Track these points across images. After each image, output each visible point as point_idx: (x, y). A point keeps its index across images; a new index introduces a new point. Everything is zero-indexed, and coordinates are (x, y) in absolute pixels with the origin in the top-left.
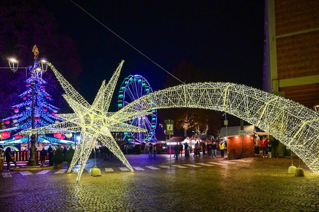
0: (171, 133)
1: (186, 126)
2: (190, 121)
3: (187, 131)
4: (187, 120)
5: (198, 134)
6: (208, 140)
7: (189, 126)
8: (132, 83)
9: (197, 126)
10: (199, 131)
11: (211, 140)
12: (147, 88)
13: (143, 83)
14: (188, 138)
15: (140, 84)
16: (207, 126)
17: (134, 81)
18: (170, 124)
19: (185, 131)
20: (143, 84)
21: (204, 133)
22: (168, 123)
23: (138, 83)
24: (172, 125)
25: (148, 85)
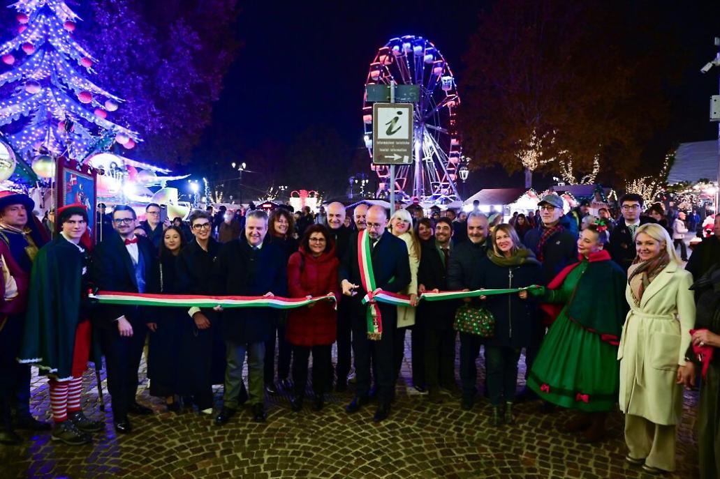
0: (396, 157)
1: (530, 160)
2: (546, 143)
3: (534, 172)
4: (536, 141)
5: (567, 183)
6: (597, 201)
7: (539, 159)
8: (399, 59)
9: (567, 161)
10: (570, 176)
11: (606, 202)
12: (436, 65)
13: (426, 54)
14: (533, 193)
15: (420, 59)
16: (596, 162)
17: (404, 53)
18: (397, 103)
19: (529, 175)
20: (428, 58)
21: (587, 180)
22: (386, 102)
23: (415, 57)
24: (405, 111)
25: (439, 58)
